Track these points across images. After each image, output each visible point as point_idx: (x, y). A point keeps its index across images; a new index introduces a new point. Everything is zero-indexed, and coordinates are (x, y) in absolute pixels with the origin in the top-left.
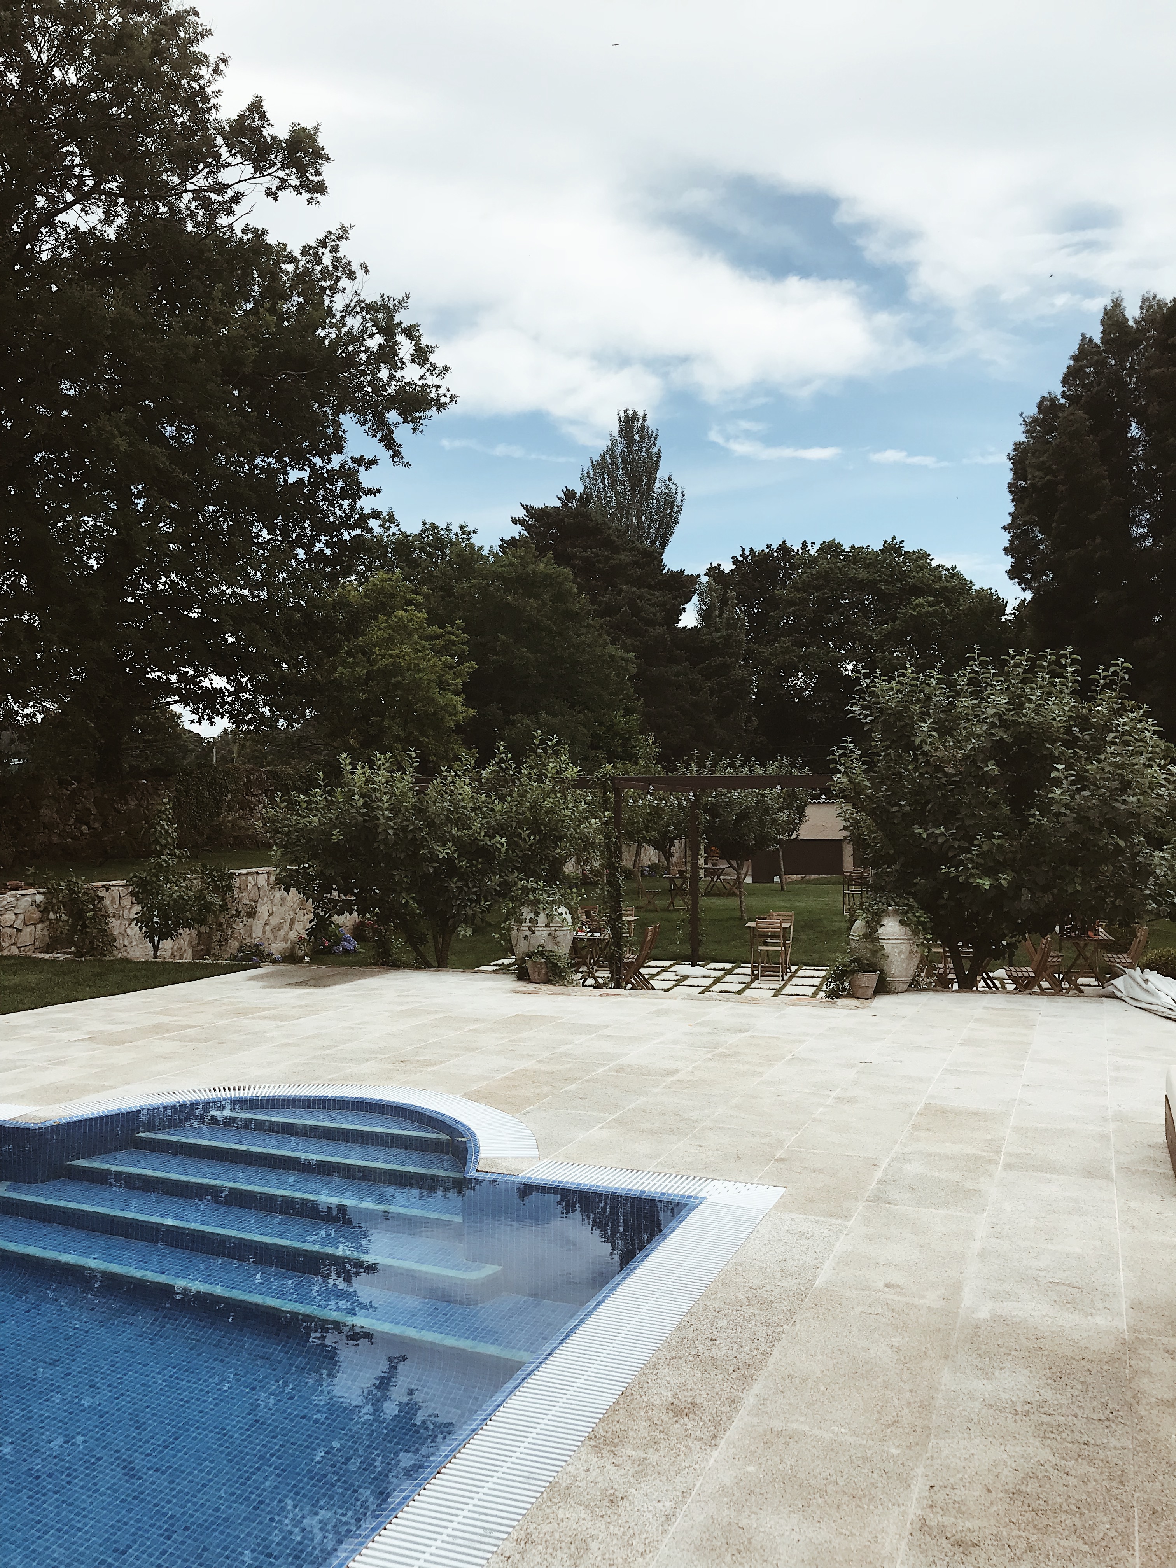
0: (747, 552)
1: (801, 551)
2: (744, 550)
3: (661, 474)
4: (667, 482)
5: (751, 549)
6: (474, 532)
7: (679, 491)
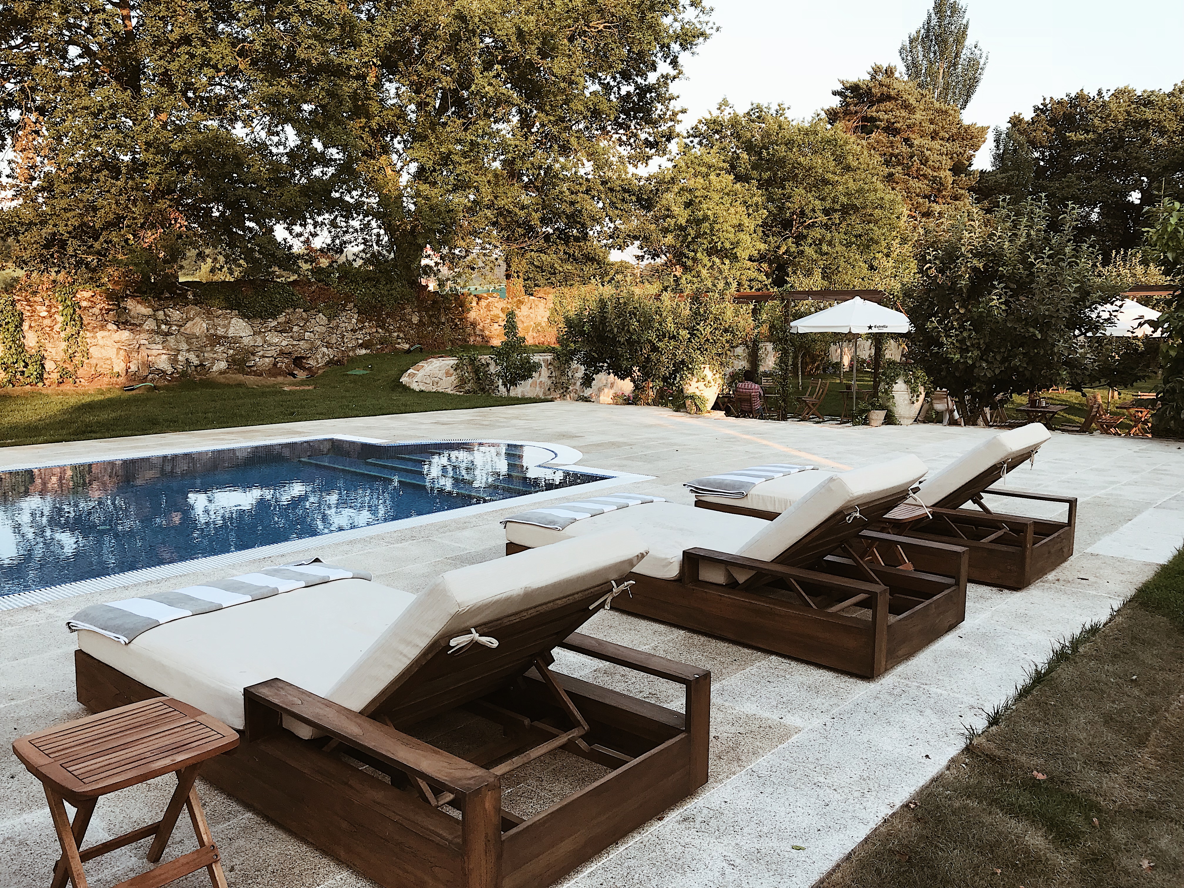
0: (1047, 101)
1: (1096, 97)
2: (1044, 99)
3: (969, 42)
4: (973, 49)
5: (1052, 98)
6: (789, 108)
7: (984, 55)
